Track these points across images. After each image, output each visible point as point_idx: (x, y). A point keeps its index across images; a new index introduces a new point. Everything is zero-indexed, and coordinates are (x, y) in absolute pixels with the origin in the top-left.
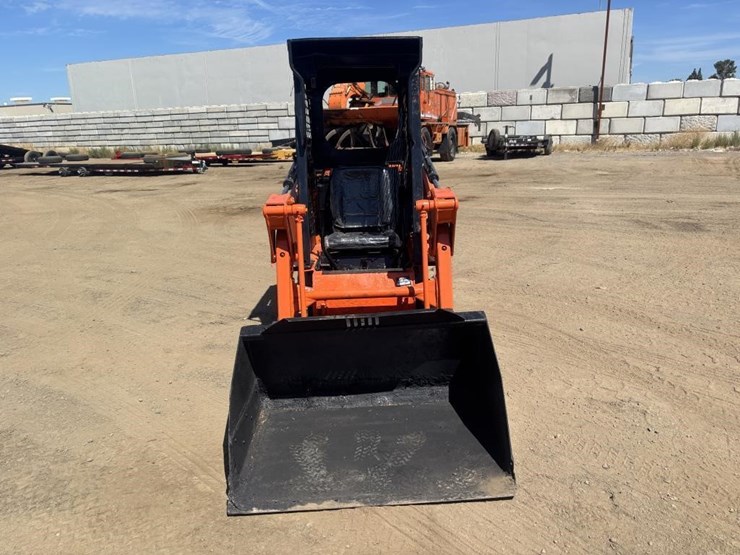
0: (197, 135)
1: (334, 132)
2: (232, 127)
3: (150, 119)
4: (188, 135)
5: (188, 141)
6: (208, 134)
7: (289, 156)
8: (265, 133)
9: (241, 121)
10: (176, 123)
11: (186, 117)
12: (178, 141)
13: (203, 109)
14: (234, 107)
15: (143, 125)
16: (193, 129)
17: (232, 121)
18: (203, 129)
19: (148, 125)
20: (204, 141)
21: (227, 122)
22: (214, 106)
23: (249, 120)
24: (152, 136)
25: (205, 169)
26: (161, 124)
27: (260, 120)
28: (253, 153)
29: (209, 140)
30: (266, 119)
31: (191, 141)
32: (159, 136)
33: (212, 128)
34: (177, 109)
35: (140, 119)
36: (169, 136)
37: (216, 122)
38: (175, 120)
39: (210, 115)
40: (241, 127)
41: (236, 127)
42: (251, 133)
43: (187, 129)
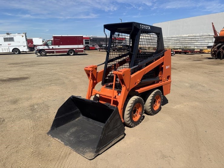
0: (184, 44)
1: (220, 44)
2: (196, 41)
3: (171, 39)
4: (181, 44)
5: (180, 45)
6: (187, 44)
7: (209, 52)
8: (207, 43)
9: (199, 39)
10: (178, 40)
11: (181, 38)
12: (178, 45)
13: (187, 35)
14: (198, 35)
15: (169, 40)
16: (183, 42)
17: (196, 39)
18: (186, 42)
19: (170, 40)
20: (185, 45)
21: (194, 40)
22: (191, 35)
23: (202, 39)
24: (170, 44)
25: (174, 54)
26: (174, 40)
27: (206, 39)
28: (195, 50)
29: (187, 45)
30: (208, 39)
31: (181, 45)
32: (172, 44)
33: (189, 42)
34: (180, 36)
35: (168, 39)
36: (175, 44)
37: (191, 40)
38: (178, 39)
39: (189, 38)
40: (199, 41)
41: (197, 41)
42: (202, 43)
43: (181, 42)
